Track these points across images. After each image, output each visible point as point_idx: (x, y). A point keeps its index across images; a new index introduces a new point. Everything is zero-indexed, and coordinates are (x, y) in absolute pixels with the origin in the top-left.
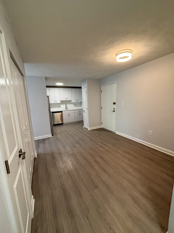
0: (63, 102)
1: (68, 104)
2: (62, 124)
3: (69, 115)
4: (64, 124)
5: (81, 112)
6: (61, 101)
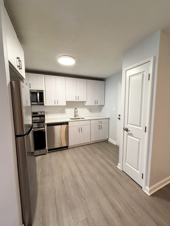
0: (70, 104)
1: (79, 107)
2: (66, 147)
3: (80, 130)
4: (69, 147)
5: (102, 123)
6: (67, 102)
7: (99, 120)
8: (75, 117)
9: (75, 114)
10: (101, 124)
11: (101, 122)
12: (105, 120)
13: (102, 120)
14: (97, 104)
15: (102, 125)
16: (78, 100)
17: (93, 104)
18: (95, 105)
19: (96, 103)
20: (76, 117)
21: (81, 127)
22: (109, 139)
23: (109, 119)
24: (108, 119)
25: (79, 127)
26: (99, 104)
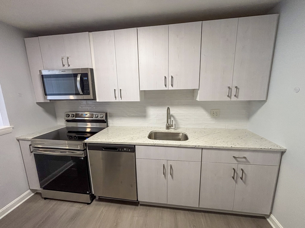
5: (247, 163)
7: (236, 154)
8: (168, 127)
9: (168, 122)
10: (242, 166)
11: (244, 160)
12: (260, 155)
13: (246, 154)
14: (233, 99)
15: (248, 169)
16: (170, 88)
17: (221, 96)
18: (228, 99)
19: (234, 93)
20: (172, 131)
21: (170, 163)
22: (272, 216)
23: (283, 153)
24: (279, 155)
25: (164, 162)
26: (242, 97)
